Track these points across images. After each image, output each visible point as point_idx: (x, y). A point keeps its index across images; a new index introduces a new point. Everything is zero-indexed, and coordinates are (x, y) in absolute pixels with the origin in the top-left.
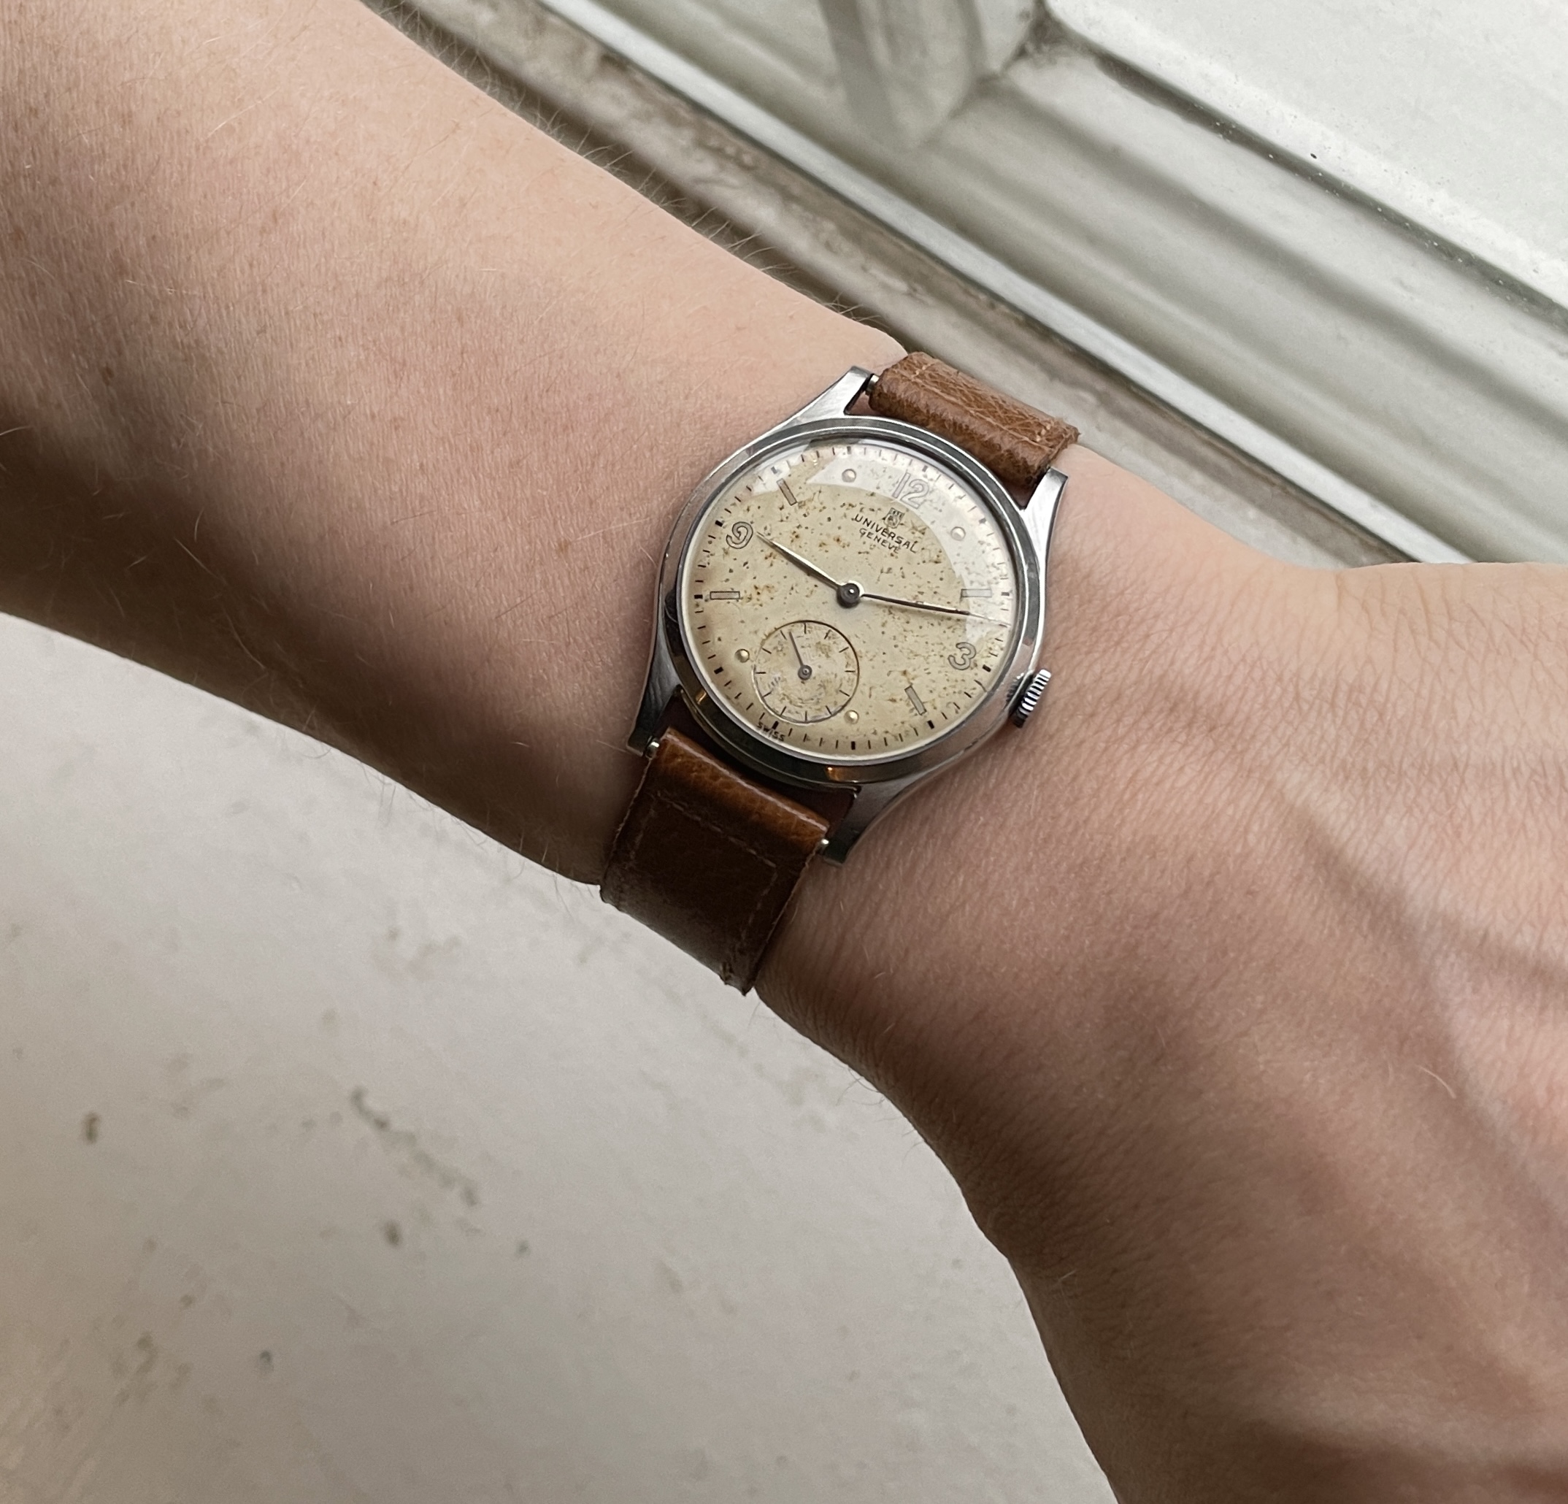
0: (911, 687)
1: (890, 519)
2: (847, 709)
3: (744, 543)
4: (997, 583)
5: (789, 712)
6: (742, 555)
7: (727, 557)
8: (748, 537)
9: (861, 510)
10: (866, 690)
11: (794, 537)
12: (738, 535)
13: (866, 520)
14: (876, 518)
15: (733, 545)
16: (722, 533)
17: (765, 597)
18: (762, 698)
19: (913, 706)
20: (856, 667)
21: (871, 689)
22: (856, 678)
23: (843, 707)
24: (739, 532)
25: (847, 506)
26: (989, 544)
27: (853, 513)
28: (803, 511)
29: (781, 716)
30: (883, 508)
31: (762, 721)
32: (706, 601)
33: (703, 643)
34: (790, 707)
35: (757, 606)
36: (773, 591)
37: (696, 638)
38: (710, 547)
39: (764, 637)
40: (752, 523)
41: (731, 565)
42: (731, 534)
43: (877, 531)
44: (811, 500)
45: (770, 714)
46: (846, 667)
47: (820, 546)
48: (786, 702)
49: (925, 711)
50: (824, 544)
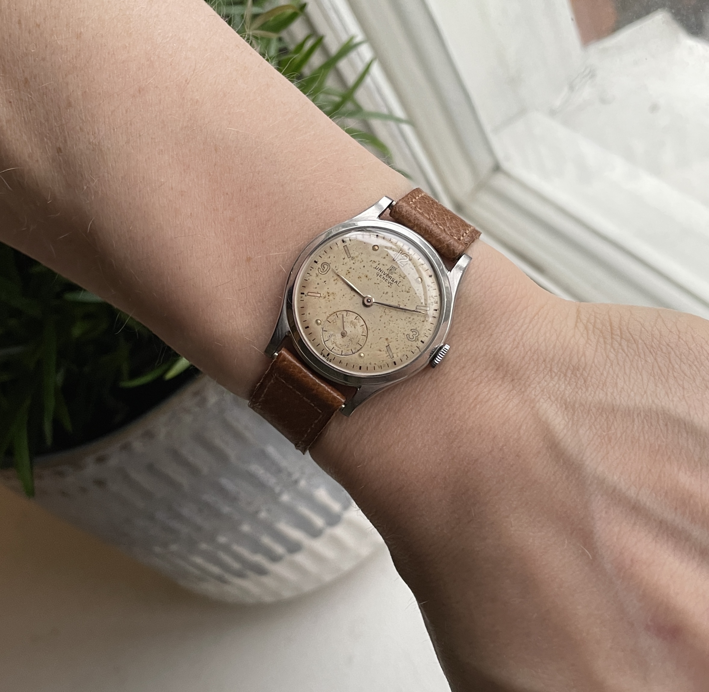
0: (389, 345)
1: (391, 270)
2: (360, 352)
3: (326, 272)
4: (432, 305)
5: (335, 349)
6: (323, 277)
7: (317, 278)
8: (327, 270)
9: (379, 264)
10: (369, 344)
11: (348, 272)
12: (323, 268)
13: (380, 269)
14: (385, 269)
15: (320, 272)
16: (316, 266)
17: (331, 298)
18: (325, 343)
19: (388, 354)
20: (366, 334)
21: (371, 344)
22: (366, 338)
23: (358, 351)
24: (324, 267)
25: (372, 262)
26: (432, 287)
27: (374, 265)
28: (353, 261)
29: (331, 351)
30: (388, 265)
31: (323, 352)
32: (306, 296)
33: (302, 314)
34: (336, 348)
35: (327, 301)
36: (335, 295)
37: (299, 312)
38: (310, 272)
39: (329, 316)
40: (330, 263)
41: (319, 281)
42: (320, 268)
43: (384, 275)
44: (357, 257)
45: (327, 350)
46: (362, 333)
47: (359, 278)
48: (334, 345)
49: (393, 357)
50: (360, 277)
